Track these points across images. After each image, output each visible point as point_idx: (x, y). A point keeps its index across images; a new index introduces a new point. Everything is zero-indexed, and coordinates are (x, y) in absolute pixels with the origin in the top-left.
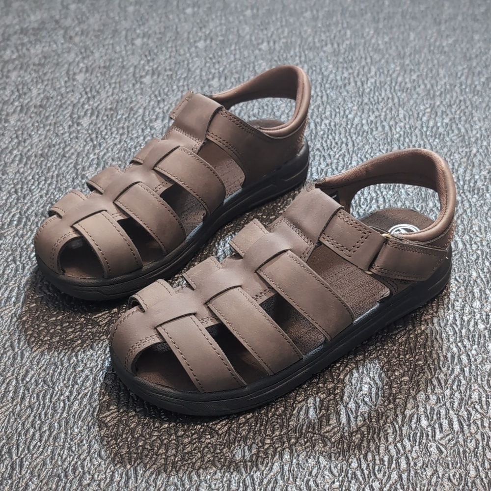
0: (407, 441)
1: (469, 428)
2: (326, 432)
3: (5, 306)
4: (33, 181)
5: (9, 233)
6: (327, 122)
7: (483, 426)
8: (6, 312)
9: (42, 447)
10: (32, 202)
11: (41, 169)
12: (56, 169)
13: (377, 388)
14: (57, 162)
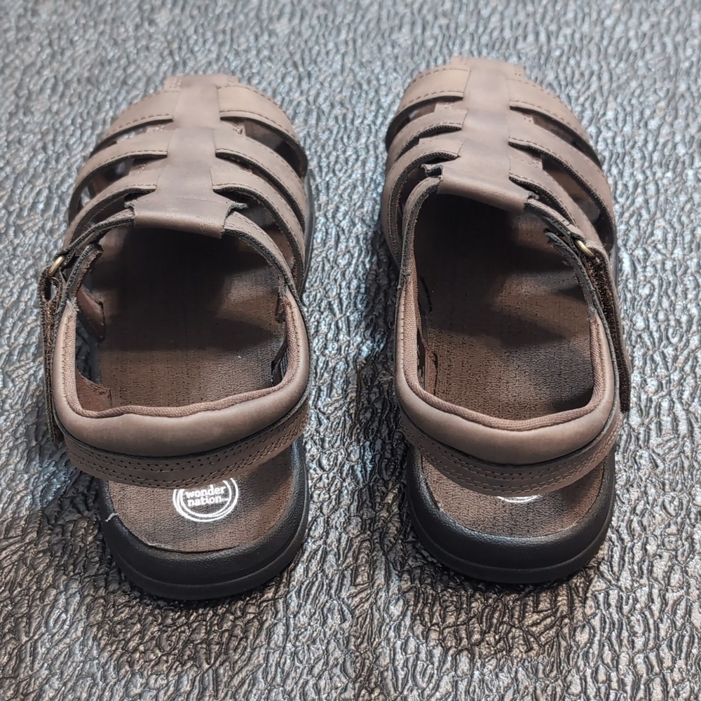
0: (666, 650)
2: (533, 625)
3: (19, 361)
4: (72, 128)
5: (31, 224)
6: (568, 31)
8: (21, 372)
9: (68, 623)
10: (69, 169)
11: (86, 107)
12: (111, 107)
13: (622, 548)
14: (114, 94)
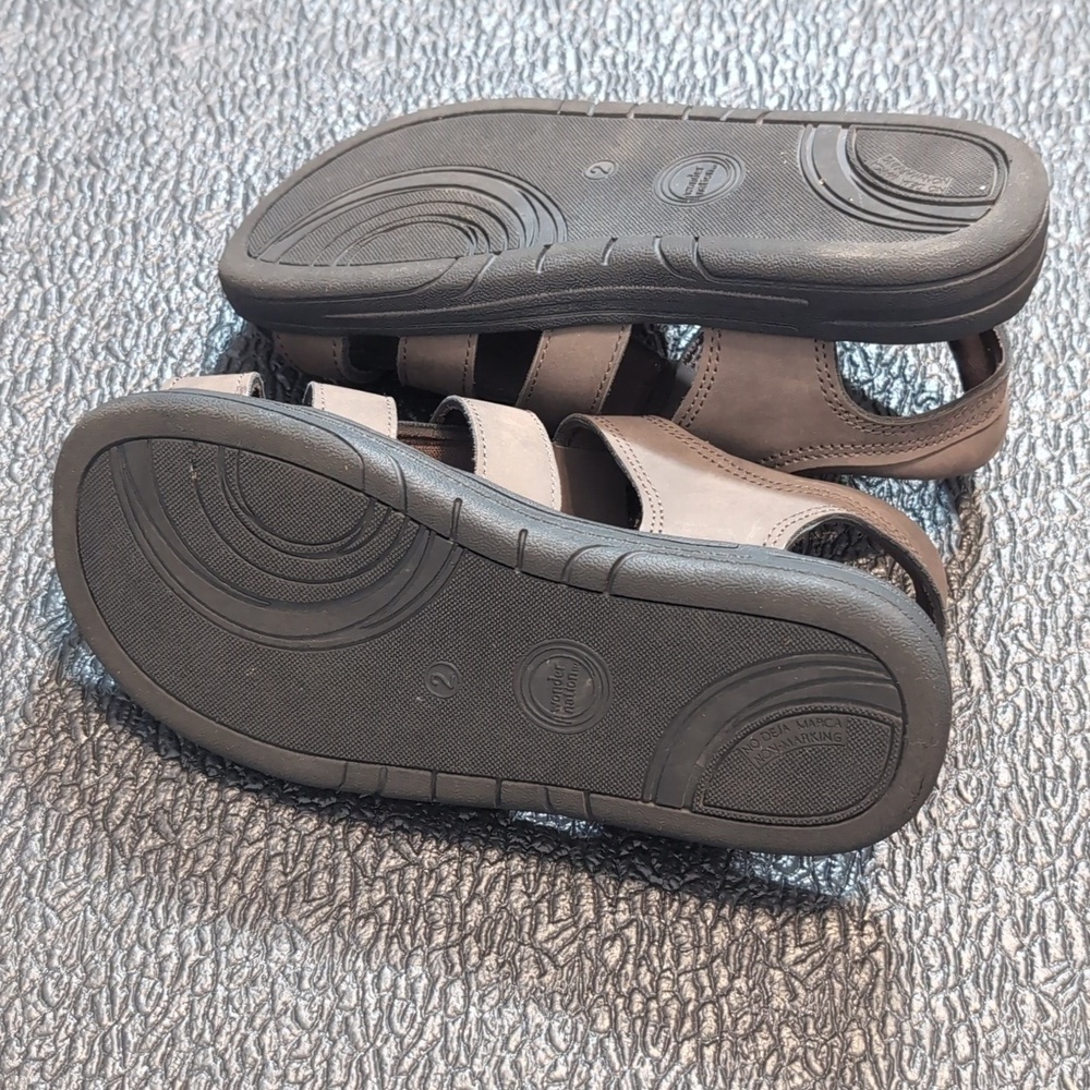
1: (1003, 683)
3: (29, 390)
4: (60, 70)
5: (20, 206)
7: (1031, 678)
8: (32, 404)
10: (63, 127)
12: (110, 39)
